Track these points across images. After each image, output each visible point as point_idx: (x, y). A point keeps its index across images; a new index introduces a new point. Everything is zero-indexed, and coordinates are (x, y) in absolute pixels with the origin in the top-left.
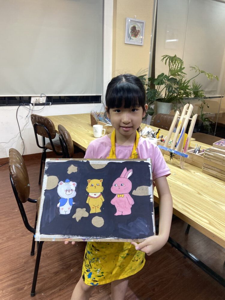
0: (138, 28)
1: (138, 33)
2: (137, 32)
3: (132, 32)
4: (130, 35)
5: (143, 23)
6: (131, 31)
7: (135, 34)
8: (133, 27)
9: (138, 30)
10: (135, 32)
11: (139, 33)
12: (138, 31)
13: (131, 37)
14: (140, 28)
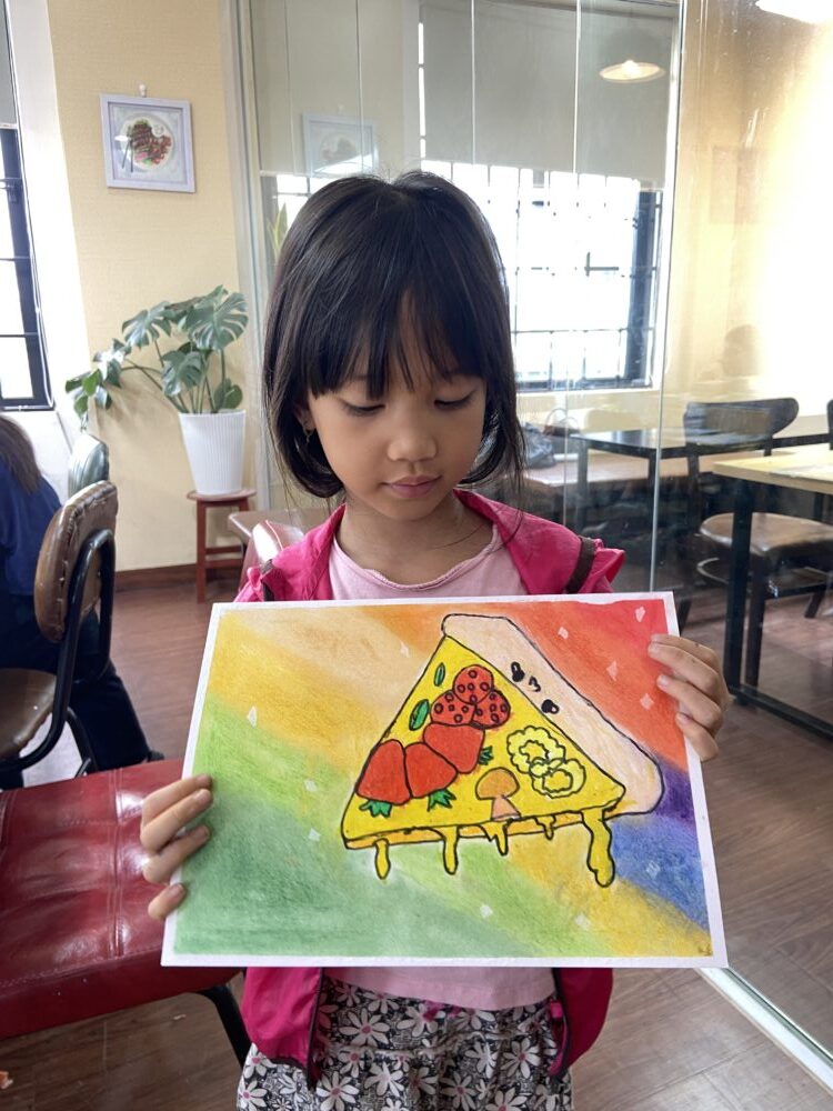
0: (162, 129)
1: (163, 147)
2: (157, 143)
3: (134, 144)
4: (129, 157)
5: (181, 109)
6: (131, 142)
7: (150, 152)
8: (136, 127)
9: (163, 137)
10: (146, 142)
11: (170, 149)
12: (160, 141)
13: (135, 164)
14: (167, 127)
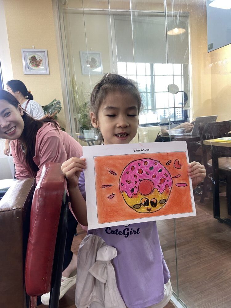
1: (40, 63)
3: (32, 62)
4: (30, 66)
5: (44, 52)
7: (36, 64)
8: (32, 57)
10: (35, 61)
12: (39, 61)
13: (32, 68)
14: (41, 57)
